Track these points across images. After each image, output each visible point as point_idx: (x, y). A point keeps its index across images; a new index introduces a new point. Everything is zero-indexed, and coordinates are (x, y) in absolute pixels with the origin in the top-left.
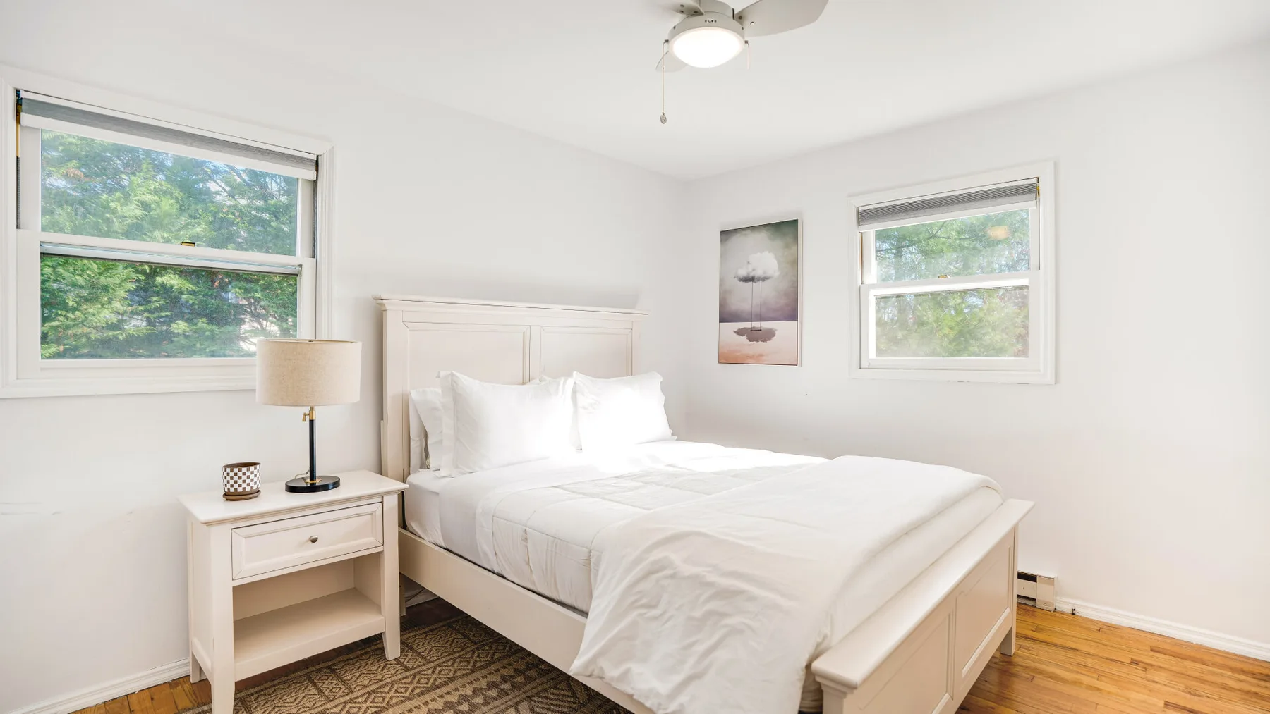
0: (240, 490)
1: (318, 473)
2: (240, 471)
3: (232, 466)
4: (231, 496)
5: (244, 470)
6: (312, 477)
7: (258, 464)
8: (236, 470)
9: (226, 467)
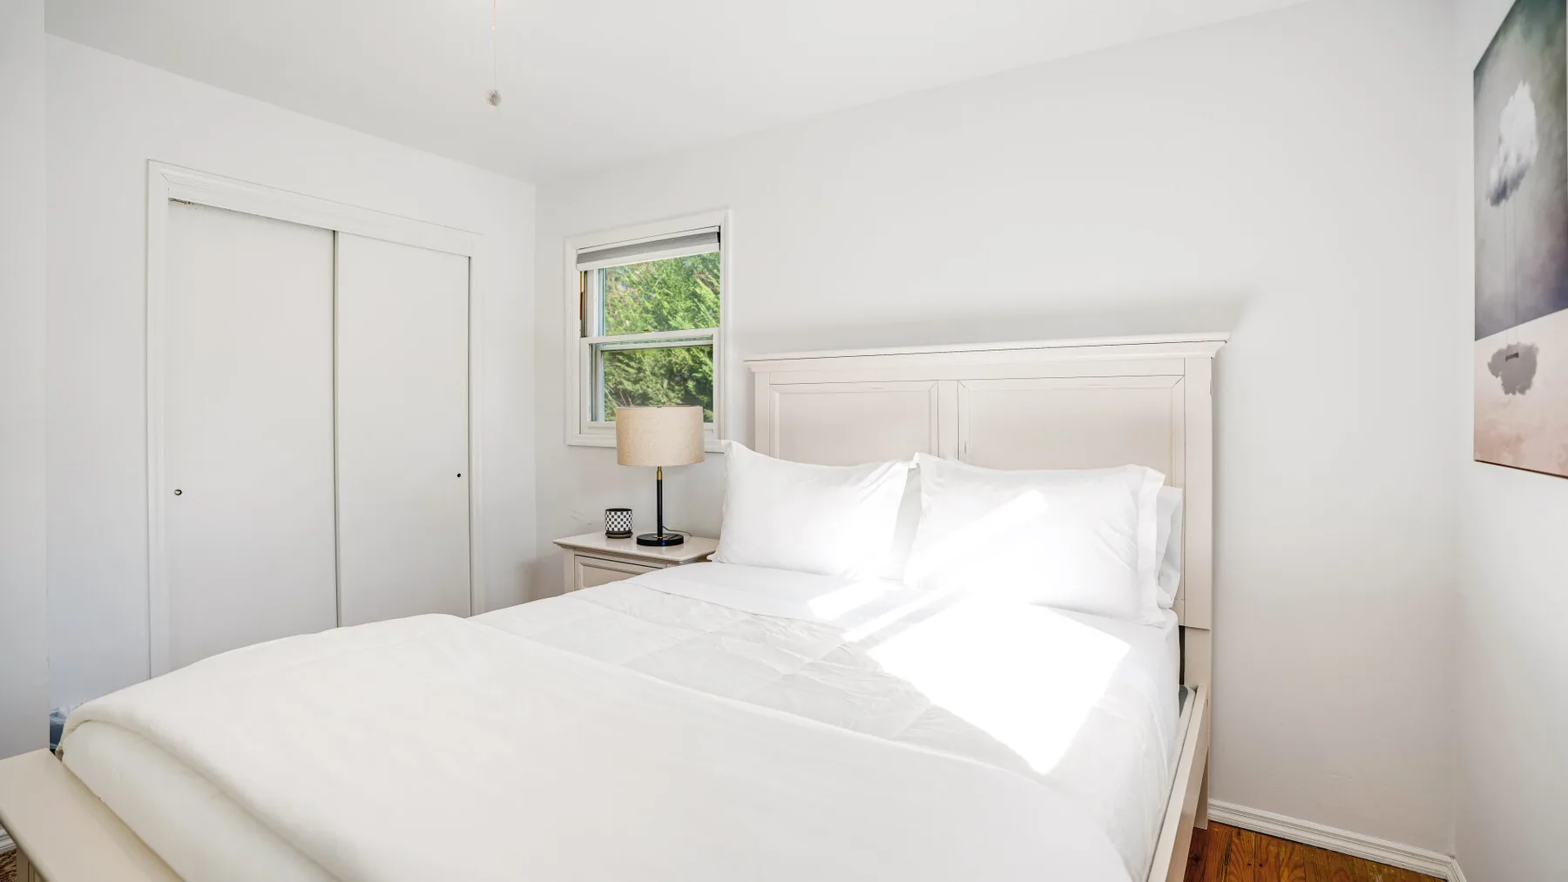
0: (616, 529)
1: (664, 531)
2: (616, 514)
3: (611, 510)
4: (611, 535)
5: (619, 513)
6: (660, 532)
7: (630, 510)
8: (613, 513)
9: (607, 510)
